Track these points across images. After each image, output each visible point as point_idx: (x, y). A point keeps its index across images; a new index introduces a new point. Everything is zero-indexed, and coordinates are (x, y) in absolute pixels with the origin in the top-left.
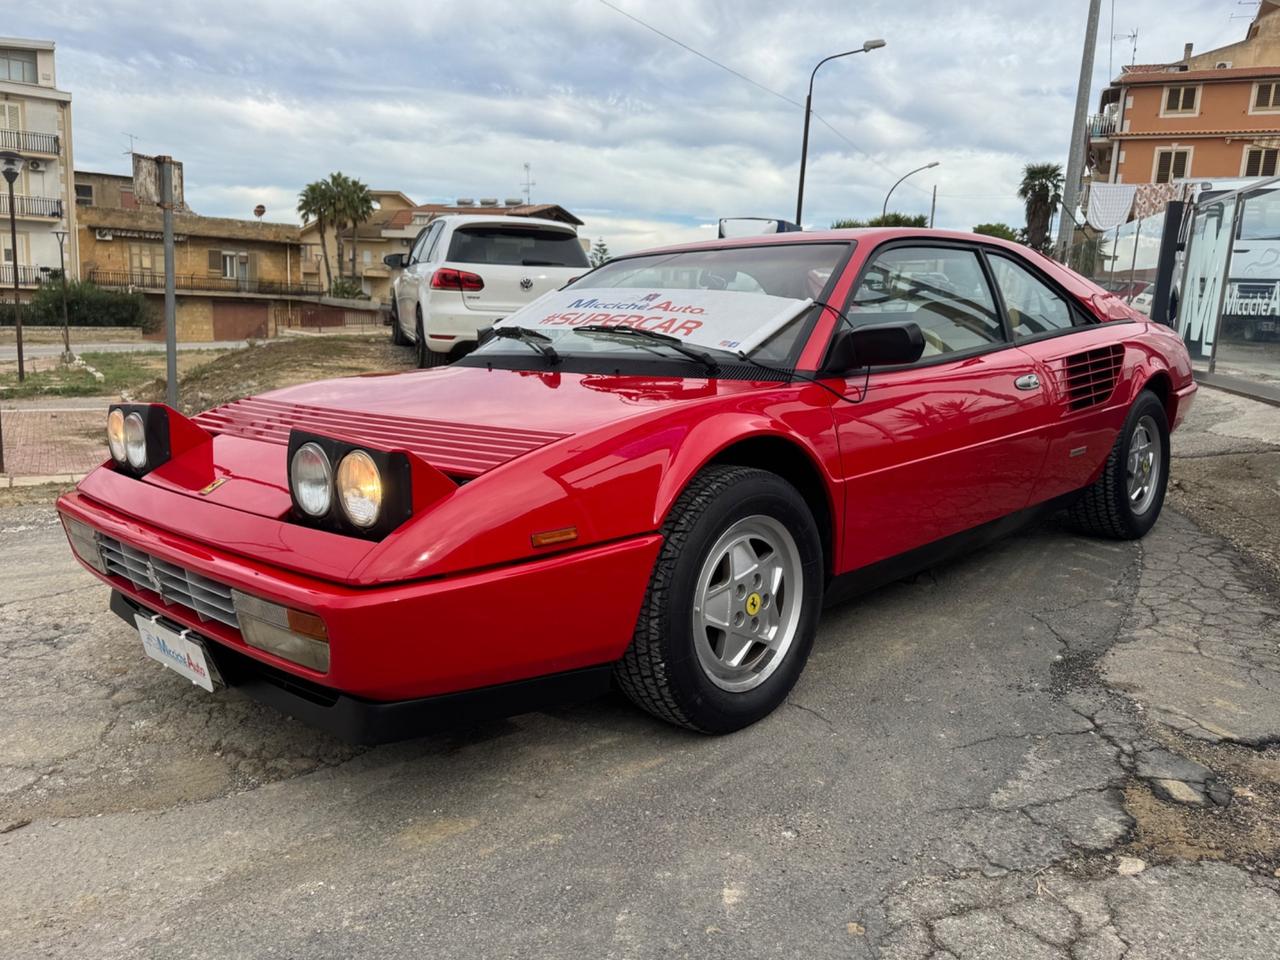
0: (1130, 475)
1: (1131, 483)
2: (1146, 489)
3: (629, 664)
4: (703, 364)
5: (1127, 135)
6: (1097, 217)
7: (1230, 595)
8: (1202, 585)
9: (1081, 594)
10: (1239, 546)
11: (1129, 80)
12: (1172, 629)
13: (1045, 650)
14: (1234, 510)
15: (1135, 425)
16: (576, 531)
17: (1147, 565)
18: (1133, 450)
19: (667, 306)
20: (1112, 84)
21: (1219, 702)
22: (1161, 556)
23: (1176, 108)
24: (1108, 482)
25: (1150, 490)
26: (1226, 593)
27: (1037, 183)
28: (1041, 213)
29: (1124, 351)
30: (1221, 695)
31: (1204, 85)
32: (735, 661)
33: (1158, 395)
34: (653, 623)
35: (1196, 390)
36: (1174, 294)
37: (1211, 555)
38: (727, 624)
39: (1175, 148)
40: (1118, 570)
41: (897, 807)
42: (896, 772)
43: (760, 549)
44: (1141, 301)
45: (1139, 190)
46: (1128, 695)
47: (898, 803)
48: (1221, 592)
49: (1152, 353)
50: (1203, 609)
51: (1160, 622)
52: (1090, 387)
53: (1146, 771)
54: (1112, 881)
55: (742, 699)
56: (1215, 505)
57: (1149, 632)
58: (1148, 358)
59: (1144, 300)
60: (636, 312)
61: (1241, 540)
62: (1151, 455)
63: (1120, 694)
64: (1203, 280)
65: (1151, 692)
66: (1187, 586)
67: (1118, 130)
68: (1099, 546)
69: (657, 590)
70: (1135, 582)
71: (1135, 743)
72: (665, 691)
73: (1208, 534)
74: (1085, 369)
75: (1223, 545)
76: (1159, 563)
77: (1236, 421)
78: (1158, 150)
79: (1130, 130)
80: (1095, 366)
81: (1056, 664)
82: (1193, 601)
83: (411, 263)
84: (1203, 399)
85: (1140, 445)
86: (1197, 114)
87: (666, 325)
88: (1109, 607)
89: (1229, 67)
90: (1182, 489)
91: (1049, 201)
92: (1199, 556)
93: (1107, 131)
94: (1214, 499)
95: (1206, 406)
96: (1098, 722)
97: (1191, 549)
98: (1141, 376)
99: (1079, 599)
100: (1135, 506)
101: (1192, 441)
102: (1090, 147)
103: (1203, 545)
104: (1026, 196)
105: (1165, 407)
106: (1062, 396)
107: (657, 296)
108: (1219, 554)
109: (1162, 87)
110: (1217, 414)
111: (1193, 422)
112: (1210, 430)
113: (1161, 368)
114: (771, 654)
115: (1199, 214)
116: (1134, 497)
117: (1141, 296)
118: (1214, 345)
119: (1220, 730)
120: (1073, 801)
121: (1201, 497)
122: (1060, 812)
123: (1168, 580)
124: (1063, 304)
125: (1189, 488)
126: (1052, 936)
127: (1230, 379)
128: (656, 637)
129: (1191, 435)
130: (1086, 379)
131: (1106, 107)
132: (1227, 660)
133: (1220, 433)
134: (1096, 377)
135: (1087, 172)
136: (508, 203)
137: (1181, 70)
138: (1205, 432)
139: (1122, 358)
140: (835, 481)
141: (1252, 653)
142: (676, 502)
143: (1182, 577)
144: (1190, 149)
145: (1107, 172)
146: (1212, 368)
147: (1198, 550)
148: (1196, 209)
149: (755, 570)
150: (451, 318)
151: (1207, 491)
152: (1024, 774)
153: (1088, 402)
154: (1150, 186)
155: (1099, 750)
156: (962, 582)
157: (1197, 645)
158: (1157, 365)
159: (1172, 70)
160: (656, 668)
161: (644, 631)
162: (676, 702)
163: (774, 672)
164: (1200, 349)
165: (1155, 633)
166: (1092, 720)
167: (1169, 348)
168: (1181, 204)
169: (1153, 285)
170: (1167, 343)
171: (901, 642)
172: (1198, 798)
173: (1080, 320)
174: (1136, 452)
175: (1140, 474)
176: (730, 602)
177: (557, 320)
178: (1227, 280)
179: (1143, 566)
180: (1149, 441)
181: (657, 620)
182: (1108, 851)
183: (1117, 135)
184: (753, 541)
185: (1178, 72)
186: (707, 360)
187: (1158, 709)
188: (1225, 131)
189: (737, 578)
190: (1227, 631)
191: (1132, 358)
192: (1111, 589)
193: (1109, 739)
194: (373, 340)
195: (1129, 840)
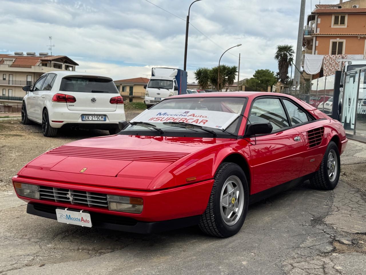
0: (328, 169)
1: (329, 171)
2: (333, 173)
3: (203, 217)
4: (211, 134)
5: (318, 34)
6: (308, 68)
7: (360, 203)
8: (352, 201)
9: (316, 204)
10: (363, 191)
11: (318, 12)
12: (343, 212)
13: (308, 217)
14: (362, 181)
15: (329, 153)
16: (196, 178)
17: (335, 197)
18: (328, 161)
19: (194, 115)
20: (312, 13)
21: (356, 226)
22: (339, 194)
23: (338, 24)
24: (322, 171)
25: (335, 174)
26: (359, 203)
27: (283, 53)
28: (284, 66)
29: (324, 129)
30: (356, 225)
31: (348, 15)
32: (229, 217)
33: (335, 143)
34: (211, 204)
35: (347, 141)
36: (340, 104)
37: (354, 193)
38: (227, 206)
39: (338, 40)
40: (327, 198)
41: (277, 248)
42: (275, 242)
43: (234, 185)
44: (328, 104)
45: (324, 57)
46: (332, 226)
47: (277, 247)
48: (357, 203)
49: (333, 129)
50: (352, 207)
51: (340, 210)
52: (315, 140)
53: (337, 239)
54: (331, 256)
55: (231, 227)
56: (356, 180)
57: (337, 213)
58: (332, 131)
59: (329, 104)
60: (183, 117)
61: (364, 189)
62: (334, 162)
63: (330, 226)
64: (349, 99)
65: (338, 225)
66: (347, 202)
67: (315, 32)
68: (320, 192)
69: (212, 195)
70: (332, 201)
71: (335, 234)
72: (214, 223)
73: (354, 188)
74: (313, 135)
75: (358, 191)
76: (339, 196)
77: (363, 152)
78: (332, 41)
79: (320, 32)
80: (316, 134)
81: (312, 220)
82: (349, 205)
83: (34, 90)
84: (352, 145)
85: (331, 159)
86: (346, 27)
87: (196, 121)
88: (325, 207)
89: (357, 7)
90: (346, 175)
91: (288, 61)
92: (351, 194)
93: (310, 32)
94: (356, 178)
95: (353, 147)
96: (325, 231)
97: (349, 192)
98: (330, 137)
99: (316, 206)
100: (330, 179)
101: (348, 159)
102: (304, 39)
103: (352, 191)
104: (278, 59)
105: (338, 146)
106: (307, 143)
107: (188, 112)
108: (357, 193)
109: (332, 15)
110: (357, 150)
111: (349, 153)
112: (354, 155)
113: (336, 134)
114: (237, 216)
115: (347, 76)
116: (330, 176)
117: (328, 102)
118: (355, 124)
119: (355, 231)
120: (320, 245)
121: (352, 177)
122: (318, 247)
123: (342, 200)
124: (305, 114)
125: (348, 175)
126: (319, 264)
127: (361, 137)
128: (212, 208)
129: (348, 157)
130: (313, 138)
131: (310, 22)
132: (358, 218)
133: (358, 157)
134: (317, 137)
135: (303, 49)
136: (40, 55)
137: (339, 8)
138: (353, 156)
139: (324, 131)
140: (252, 167)
141: (365, 216)
142: (216, 171)
143: (346, 199)
144: (344, 41)
145: (311, 49)
146: (355, 133)
147: (351, 192)
148: (346, 74)
149: (233, 191)
150: (62, 114)
151: (354, 176)
152: (307, 241)
153: (314, 145)
154: (329, 56)
155: (326, 236)
156: (280, 203)
157: (350, 215)
158: (334, 133)
159: (335, 8)
160: (212, 217)
161: (208, 206)
162: (217, 226)
163: (238, 221)
164: (350, 126)
165: (339, 213)
166: (323, 230)
167: (338, 127)
168: (341, 72)
169: (332, 97)
170: (337, 125)
171: (267, 217)
172: (350, 243)
173: (310, 119)
174: (329, 161)
175: (331, 168)
176: (228, 200)
177: (155, 119)
178: (358, 100)
179: (334, 197)
180: (333, 158)
181: (212, 203)
182: (330, 252)
183: (315, 34)
184: (232, 183)
185: (338, 9)
186: (213, 133)
187: (340, 228)
188: (357, 34)
189: (229, 193)
190: (359, 212)
191: (327, 131)
192: (325, 203)
193: (328, 234)
194: (12, 122)
195: (334, 250)
